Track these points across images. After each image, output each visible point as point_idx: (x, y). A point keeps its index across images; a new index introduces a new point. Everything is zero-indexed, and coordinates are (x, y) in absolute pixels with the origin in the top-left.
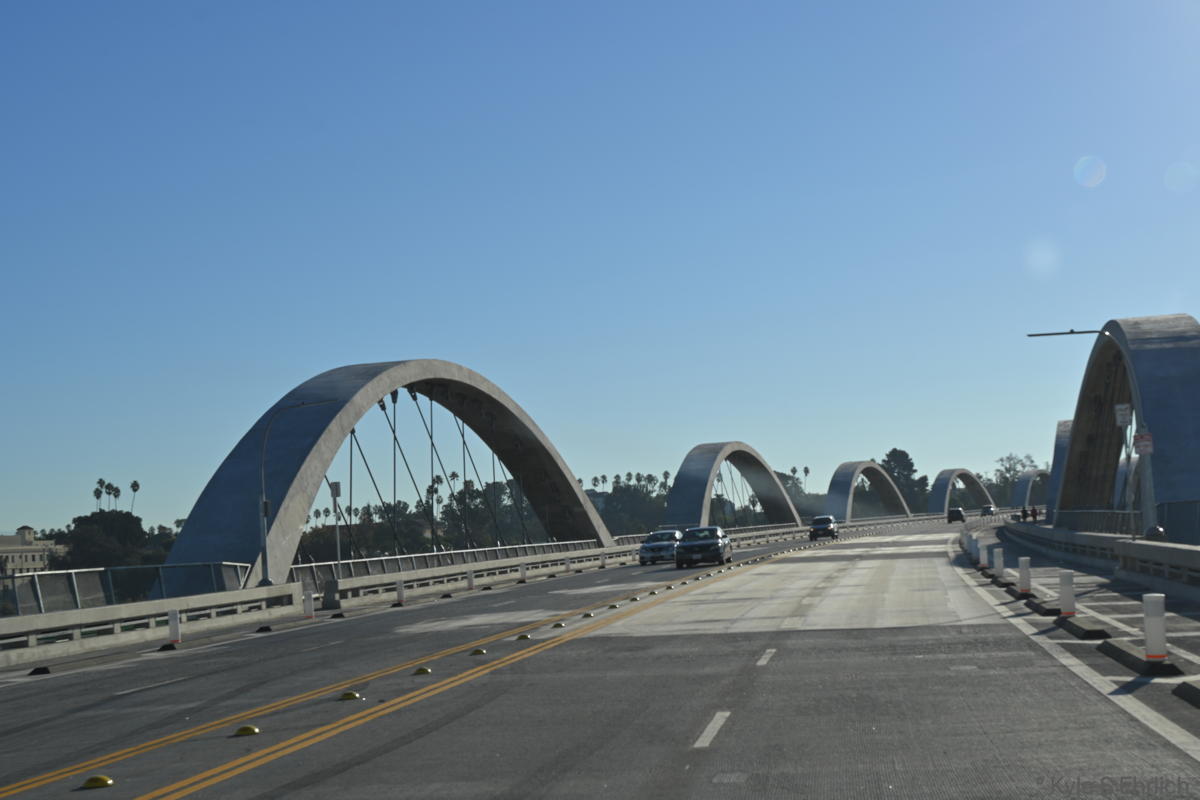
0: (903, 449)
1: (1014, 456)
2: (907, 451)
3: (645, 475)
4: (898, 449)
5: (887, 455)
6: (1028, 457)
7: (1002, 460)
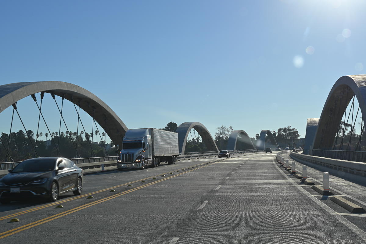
0: (174, 122)
1: (224, 127)
2: (177, 124)
3: (74, 132)
4: (173, 122)
5: (167, 125)
6: (231, 128)
7: (219, 128)
